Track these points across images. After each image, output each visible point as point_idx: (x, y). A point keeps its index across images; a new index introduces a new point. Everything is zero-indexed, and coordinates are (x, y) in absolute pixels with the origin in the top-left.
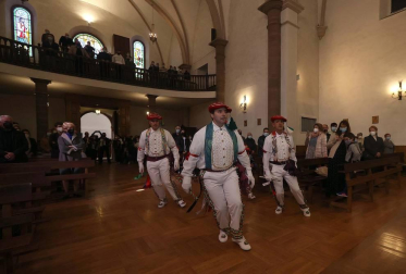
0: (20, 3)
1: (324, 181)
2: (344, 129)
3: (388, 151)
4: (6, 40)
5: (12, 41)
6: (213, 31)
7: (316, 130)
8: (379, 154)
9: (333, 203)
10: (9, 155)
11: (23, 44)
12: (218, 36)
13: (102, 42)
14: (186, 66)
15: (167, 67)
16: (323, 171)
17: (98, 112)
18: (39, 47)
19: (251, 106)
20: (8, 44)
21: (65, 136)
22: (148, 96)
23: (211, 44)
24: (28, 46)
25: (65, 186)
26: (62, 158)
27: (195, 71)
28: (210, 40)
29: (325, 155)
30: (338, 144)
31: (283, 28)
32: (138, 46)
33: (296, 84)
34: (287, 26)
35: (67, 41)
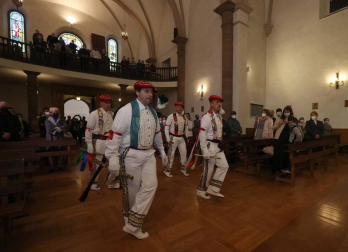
0: (15, 7)
1: (271, 159)
2: (288, 114)
3: (326, 133)
4: (3, 38)
5: (9, 40)
6: (176, 30)
7: (264, 115)
8: (317, 136)
9: (278, 178)
10: (6, 135)
12: (179, 34)
13: (82, 41)
15: (136, 61)
16: (269, 150)
17: (78, 99)
18: (30, 45)
19: (207, 93)
20: (6, 42)
21: (51, 119)
22: (120, 85)
23: (173, 41)
24: (22, 44)
26: (48, 137)
27: (159, 64)
28: (172, 38)
29: (272, 136)
30: (282, 127)
31: (235, 27)
32: (112, 44)
33: (246, 75)
34: (239, 25)
35: (53, 39)
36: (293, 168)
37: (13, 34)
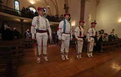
4: (14, 9)
6: (65, 5)
8: (113, 40)
9: (96, 53)
10: (16, 37)
11: (17, 10)
12: (66, 6)
13: (36, 9)
14: (57, 15)
18: (21, 11)
19: (75, 26)
24: (19, 11)
25: (28, 45)
26: (27, 38)
28: (64, 7)
34: (87, 2)
37: (16, 8)
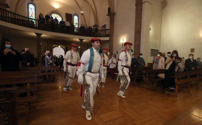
0: (31, 2)
1: (162, 81)
2: (175, 55)
3: (198, 67)
4: (26, 18)
5: (28, 18)
6: (109, 9)
7: (159, 55)
8: (193, 68)
9: (167, 92)
10: (28, 64)
11: (32, 19)
12: (111, 11)
13: (61, 17)
14: (96, 26)
15: (88, 26)
16: (162, 76)
17: (59, 47)
18: (38, 20)
20: (27, 19)
21: (47, 57)
22: (80, 39)
23: (108, 15)
24: (34, 20)
25: (48, 77)
26: (46, 66)
27: (100, 28)
28: (107, 13)
29: (163, 68)
31: (143, 5)
32: (76, 18)
33: (149, 33)
34: (146, 3)
35: (48, 17)
36: (177, 87)
37: (30, 15)
